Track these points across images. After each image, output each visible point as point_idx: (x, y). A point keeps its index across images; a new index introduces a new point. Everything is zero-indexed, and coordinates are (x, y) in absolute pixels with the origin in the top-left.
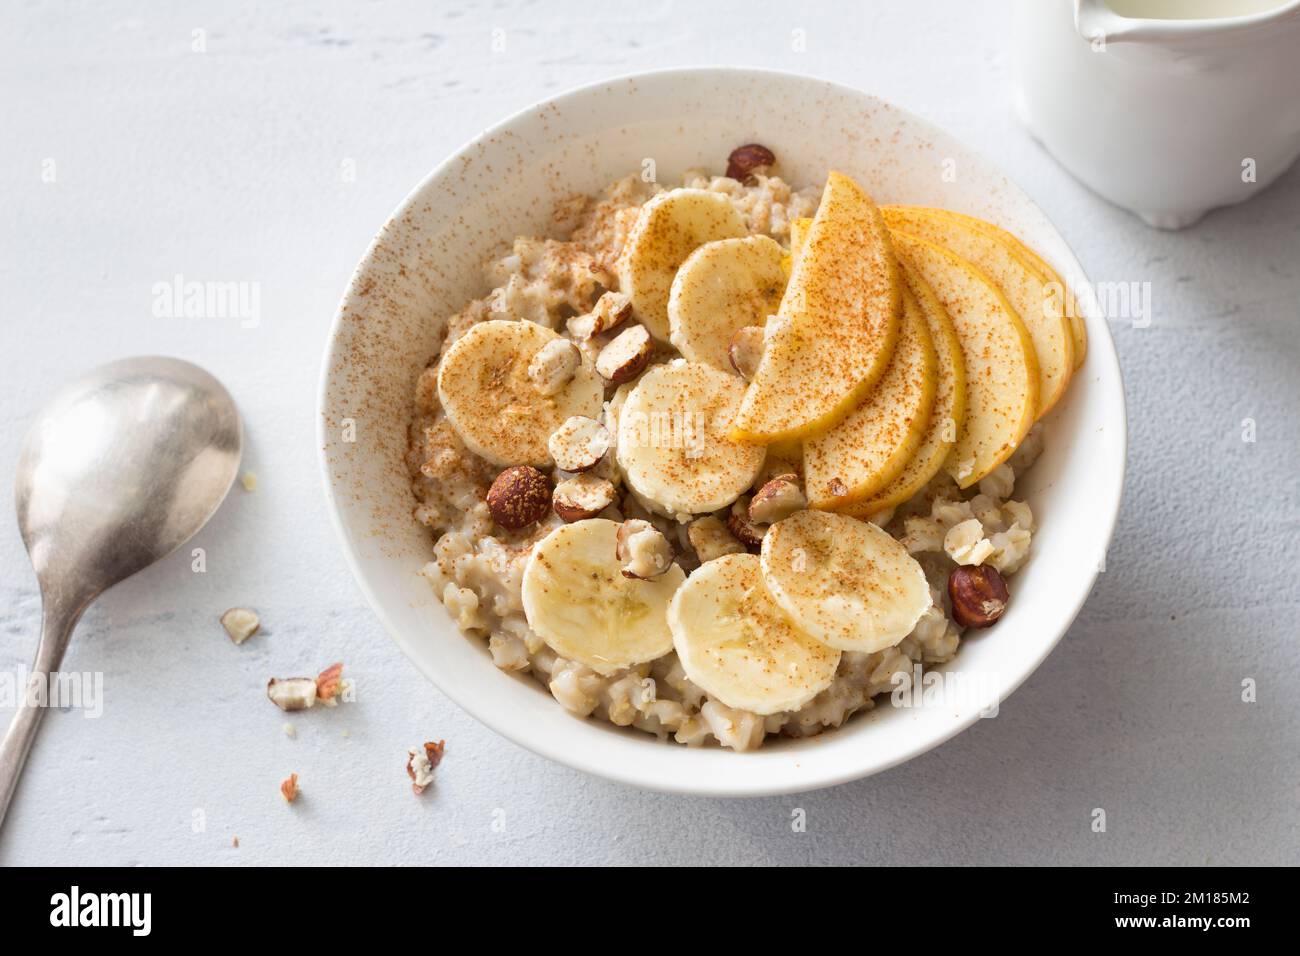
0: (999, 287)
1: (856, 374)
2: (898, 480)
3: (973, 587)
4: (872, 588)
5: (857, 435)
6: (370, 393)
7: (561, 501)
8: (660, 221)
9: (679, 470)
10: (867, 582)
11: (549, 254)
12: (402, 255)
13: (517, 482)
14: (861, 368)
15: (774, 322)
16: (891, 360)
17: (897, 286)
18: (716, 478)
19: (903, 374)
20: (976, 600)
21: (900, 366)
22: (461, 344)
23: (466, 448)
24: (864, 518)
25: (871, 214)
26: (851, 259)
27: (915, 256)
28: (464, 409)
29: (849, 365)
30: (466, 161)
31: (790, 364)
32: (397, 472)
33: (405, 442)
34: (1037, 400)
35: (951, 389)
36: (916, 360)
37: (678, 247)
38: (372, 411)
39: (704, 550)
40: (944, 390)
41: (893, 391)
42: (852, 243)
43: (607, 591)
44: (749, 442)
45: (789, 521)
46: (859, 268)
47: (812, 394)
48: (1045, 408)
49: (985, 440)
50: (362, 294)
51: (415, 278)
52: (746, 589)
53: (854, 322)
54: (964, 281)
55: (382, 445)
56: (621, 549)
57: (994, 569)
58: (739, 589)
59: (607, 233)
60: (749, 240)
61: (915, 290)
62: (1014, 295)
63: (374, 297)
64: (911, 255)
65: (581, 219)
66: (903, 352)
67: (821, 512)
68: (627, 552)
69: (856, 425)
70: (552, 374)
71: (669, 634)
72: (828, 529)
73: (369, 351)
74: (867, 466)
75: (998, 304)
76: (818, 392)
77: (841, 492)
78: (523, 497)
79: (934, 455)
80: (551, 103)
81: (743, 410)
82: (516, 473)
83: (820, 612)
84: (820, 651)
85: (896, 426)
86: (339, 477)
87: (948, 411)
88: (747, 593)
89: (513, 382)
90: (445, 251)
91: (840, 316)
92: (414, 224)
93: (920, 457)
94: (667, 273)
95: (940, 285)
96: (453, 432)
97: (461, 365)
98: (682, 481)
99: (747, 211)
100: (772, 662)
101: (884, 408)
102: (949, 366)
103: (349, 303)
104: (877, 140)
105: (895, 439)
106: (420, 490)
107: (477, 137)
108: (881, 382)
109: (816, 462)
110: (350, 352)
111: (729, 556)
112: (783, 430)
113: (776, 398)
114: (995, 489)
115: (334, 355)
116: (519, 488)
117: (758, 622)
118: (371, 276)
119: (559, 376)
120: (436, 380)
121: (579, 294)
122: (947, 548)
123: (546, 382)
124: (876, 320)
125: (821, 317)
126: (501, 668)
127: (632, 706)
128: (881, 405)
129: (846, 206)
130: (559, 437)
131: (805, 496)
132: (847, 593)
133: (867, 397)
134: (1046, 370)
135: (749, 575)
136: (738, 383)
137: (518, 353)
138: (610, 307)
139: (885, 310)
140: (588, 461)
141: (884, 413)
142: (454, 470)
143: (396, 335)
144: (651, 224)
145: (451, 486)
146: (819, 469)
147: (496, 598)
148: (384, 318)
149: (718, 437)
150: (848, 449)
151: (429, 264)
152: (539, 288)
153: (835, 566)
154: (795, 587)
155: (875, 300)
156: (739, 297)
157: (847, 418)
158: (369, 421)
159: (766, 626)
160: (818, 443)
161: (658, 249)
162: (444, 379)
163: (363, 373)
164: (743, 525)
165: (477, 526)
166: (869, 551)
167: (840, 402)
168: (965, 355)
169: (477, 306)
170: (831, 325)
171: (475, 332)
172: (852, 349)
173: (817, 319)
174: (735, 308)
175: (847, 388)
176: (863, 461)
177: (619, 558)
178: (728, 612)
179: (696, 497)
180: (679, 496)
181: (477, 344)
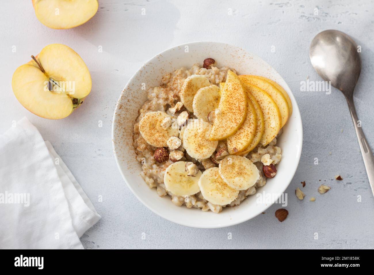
0: (270, 96)
1: (238, 122)
2: (249, 146)
3: (269, 171)
4: (245, 174)
5: (239, 136)
6: (124, 132)
7: (171, 158)
8: (189, 85)
9: (198, 149)
10: (244, 172)
11: (163, 92)
12: (128, 97)
13: (161, 153)
14: (239, 120)
15: (217, 110)
16: (246, 117)
17: (246, 99)
18: (207, 150)
19: (249, 121)
20: (269, 173)
21: (248, 119)
22: (144, 119)
23: (147, 143)
24: (242, 156)
25: (239, 82)
26: (235, 93)
27: (250, 90)
28: (146, 134)
29: (236, 120)
30: (141, 71)
31: (222, 120)
32: (132, 149)
33: (132, 140)
34: (281, 124)
35: (261, 123)
36: (252, 117)
37: (194, 90)
38: (125, 136)
39: (206, 167)
40: (259, 124)
41: (247, 125)
42: (235, 89)
43: (184, 179)
44: (214, 140)
45: (225, 159)
46: (237, 95)
47: (228, 127)
48: (283, 126)
49: (269, 135)
50: (119, 109)
51: (131, 101)
52: (216, 176)
53: (237, 108)
54: (262, 95)
55: (127, 144)
56: (186, 169)
57: (273, 165)
58: (214, 176)
59: (176, 85)
60: (210, 87)
61: (251, 99)
62: (274, 98)
63: (122, 109)
64: (249, 89)
65: (169, 80)
66: (248, 115)
67: (232, 156)
68: (188, 169)
69: (239, 134)
70: (166, 125)
71: (199, 188)
72: (234, 160)
73: (122, 122)
74: (242, 144)
75: (271, 101)
76: (229, 127)
77: (236, 151)
78: (162, 156)
79: (257, 140)
80: (160, 55)
81: (212, 133)
82: (160, 151)
83: (234, 183)
84: (234, 190)
85: (248, 134)
86: (119, 156)
87: (260, 129)
88: (217, 177)
89: (157, 127)
90: (138, 93)
91: (233, 108)
92: (130, 89)
93: (254, 140)
94: (192, 96)
95: (256, 97)
96: (144, 140)
97: (144, 124)
98: (199, 152)
99: (209, 78)
100: (223, 194)
101: (245, 129)
102: (260, 117)
103: (117, 112)
104: (239, 57)
105: (248, 137)
106: (137, 152)
107: (143, 65)
108: (244, 123)
109: (230, 144)
110: (118, 124)
111: (211, 168)
112: (222, 137)
113: (219, 129)
114: (272, 144)
115: (115, 126)
116: (161, 155)
117: (219, 184)
118: (121, 104)
119: (168, 125)
120: (139, 127)
121: (171, 102)
122: (262, 161)
123: (165, 127)
124: (242, 108)
125: (229, 108)
126: (160, 196)
127: (192, 204)
128: (244, 129)
129: (233, 80)
130: (169, 142)
131: (228, 152)
132: (240, 176)
133: (241, 127)
134: (283, 116)
135: (217, 173)
136: (210, 125)
137: (158, 120)
138: (179, 106)
139: (244, 105)
140: (177, 147)
141: (245, 131)
142: (145, 149)
143: (128, 116)
144: (187, 85)
145: (145, 153)
146: (231, 145)
147: (158, 179)
148: (125, 113)
149: (206, 139)
150: (237, 140)
151: (134, 97)
152: (161, 101)
153: (236, 169)
154: (227, 176)
155: (241, 103)
156: (209, 102)
157: (237, 132)
158: (124, 139)
159: (221, 185)
160: (230, 138)
161: (189, 91)
162: (141, 128)
163: (122, 128)
164: (214, 160)
165: (152, 162)
166: (244, 164)
167: (235, 129)
168: (263, 114)
169: (146, 106)
170: (231, 110)
171: (147, 115)
172: (237, 115)
173: (228, 108)
174: (209, 105)
175: (236, 126)
176: (241, 143)
177: (186, 171)
178: (212, 182)
179: (203, 156)
180: (198, 156)
181: (148, 118)
